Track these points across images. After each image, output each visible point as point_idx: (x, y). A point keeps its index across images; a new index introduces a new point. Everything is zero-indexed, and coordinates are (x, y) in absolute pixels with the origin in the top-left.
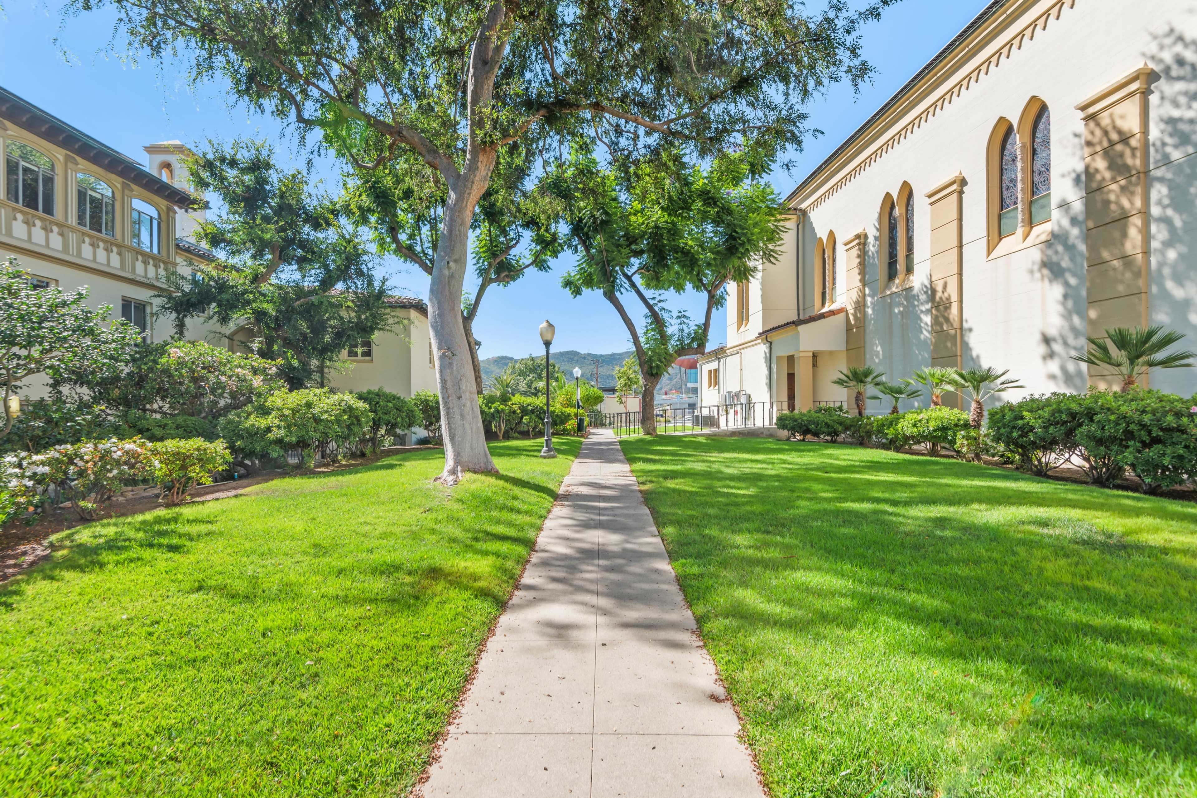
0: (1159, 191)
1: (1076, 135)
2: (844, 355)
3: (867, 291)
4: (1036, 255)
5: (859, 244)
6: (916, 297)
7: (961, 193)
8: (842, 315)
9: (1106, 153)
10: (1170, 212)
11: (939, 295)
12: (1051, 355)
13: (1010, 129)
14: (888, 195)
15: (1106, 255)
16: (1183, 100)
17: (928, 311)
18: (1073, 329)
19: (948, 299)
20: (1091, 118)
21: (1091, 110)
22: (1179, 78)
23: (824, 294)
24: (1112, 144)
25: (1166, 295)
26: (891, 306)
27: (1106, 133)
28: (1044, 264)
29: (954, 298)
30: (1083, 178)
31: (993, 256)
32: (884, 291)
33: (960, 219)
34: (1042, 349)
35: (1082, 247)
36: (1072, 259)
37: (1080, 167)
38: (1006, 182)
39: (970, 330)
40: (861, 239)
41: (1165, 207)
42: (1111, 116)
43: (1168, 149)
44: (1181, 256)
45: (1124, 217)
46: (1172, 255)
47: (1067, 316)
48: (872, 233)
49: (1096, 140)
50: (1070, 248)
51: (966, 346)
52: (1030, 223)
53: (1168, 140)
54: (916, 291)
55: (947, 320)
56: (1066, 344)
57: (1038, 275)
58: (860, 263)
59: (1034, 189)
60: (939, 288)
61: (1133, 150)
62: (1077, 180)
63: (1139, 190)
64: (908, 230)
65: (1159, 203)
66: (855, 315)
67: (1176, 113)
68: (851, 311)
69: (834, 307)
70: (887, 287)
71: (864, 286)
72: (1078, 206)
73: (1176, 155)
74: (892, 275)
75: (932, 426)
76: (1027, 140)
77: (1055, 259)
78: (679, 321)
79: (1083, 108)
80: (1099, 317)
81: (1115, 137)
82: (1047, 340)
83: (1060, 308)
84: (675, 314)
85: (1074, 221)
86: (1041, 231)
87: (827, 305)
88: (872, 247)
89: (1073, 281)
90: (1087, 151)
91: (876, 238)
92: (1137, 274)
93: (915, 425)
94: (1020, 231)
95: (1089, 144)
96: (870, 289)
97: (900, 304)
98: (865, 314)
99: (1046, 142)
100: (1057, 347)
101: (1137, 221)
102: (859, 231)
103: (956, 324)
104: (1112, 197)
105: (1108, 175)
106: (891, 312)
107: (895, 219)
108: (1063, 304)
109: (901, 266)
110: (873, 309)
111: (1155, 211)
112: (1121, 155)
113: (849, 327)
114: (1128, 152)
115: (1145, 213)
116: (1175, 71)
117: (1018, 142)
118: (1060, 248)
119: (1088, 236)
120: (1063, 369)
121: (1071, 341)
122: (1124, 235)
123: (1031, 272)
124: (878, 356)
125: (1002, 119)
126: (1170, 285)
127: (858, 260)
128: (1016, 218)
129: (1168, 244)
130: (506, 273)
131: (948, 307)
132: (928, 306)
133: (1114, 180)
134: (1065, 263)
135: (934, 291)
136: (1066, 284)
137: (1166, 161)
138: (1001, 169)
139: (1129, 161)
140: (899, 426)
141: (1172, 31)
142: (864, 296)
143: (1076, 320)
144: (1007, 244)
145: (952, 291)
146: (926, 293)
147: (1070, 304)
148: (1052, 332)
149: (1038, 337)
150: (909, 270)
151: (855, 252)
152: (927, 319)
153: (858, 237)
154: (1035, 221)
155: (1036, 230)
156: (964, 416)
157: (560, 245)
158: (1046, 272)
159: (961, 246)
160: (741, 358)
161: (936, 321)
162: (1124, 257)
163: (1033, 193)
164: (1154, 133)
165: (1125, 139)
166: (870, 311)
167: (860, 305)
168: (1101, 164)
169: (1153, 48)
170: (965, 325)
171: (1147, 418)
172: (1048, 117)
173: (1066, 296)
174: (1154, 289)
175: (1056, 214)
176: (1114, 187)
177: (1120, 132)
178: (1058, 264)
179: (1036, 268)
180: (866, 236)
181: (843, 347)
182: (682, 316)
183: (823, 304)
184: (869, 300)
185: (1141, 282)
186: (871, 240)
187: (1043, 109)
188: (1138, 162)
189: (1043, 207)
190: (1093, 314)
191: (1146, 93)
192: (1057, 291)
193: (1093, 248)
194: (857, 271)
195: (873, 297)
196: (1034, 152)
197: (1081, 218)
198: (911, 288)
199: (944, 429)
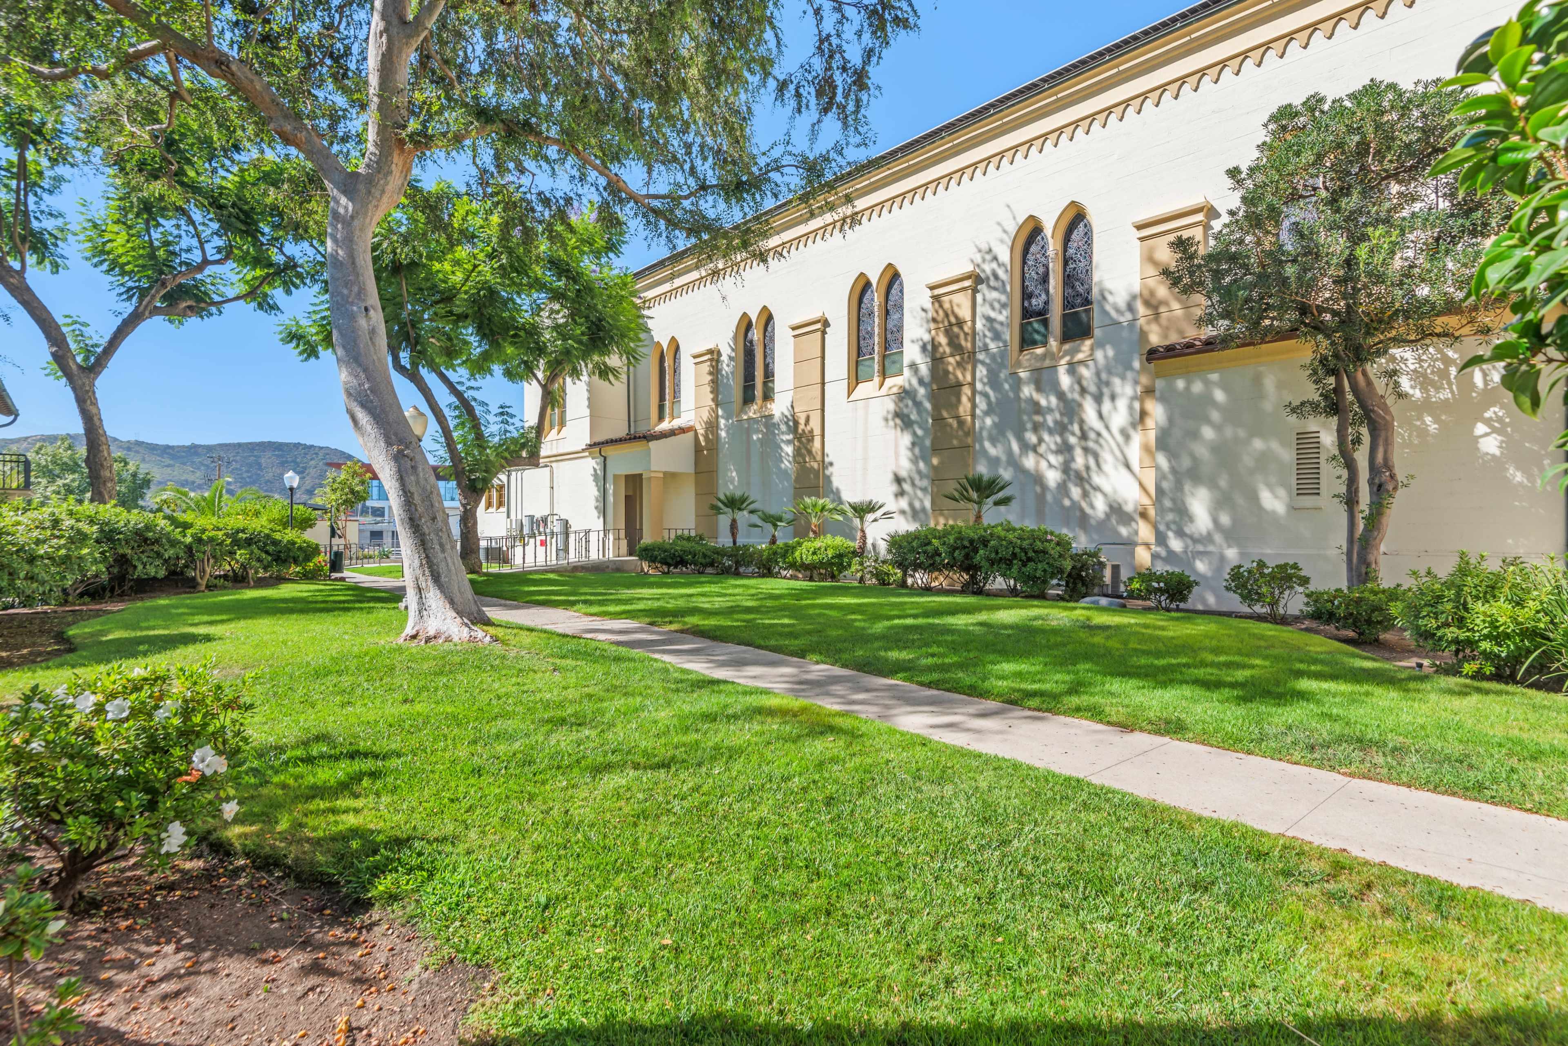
0: (981, 371)
1: (924, 310)
2: (692, 479)
3: (720, 412)
4: (890, 405)
5: (711, 360)
6: (776, 426)
7: (824, 333)
8: (691, 434)
9: (948, 332)
10: (988, 389)
11: (801, 427)
12: (901, 493)
13: (868, 285)
14: (745, 315)
15: (945, 414)
16: (997, 305)
17: (788, 442)
18: (919, 472)
19: (811, 431)
20: (936, 299)
21: (937, 292)
22: (995, 289)
23: (661, 408)
24: (951, 325)
25: (984, 452)
26: (748, 432)
27: (947, 315)
28: (897, 415)
29: (817, 432)
30: (929, 347)
31: (852, 398)
32: (738, 415)
33: (823, 358)
34: (894, 488)
35: (928, 405)
36: (919, 413)
37: (927, 337)
38: (863, 333)
39: (831, 464)
40: (714, 355)
41: (984, 384)
42: (951, 302)
43: (988, 341)
44: (995, 424)
45: (959, 385)
46: (988, 421)
47: (914, 461)
48: (726, 353)
49: (939, 319)
50: (918, 404)
51: (828, 479)
52: (884, 374)
53: (988, 334)
54: (776, 419)
55: (810, 452)
56: (913, 484)
57: (891, 423)
58: (712, 381)
59: (886, 345)
60: (802, 421)
61: (966, 334)
62: (924, 348)
63: (969, 367)
64: (765, 357)
65: (981, 380)
66: (706, 437)
67: (993, 314)
68: (701, 431)
69: (677, 423)
70: (742, 411)
71: (717, 405)
72: (924, 370)
73: (992, 346)
74: (748, 398)
75: (830, 553)
76: (883, 300)
77: (905, 411)
78: (500, 419)
79: (932, 288)
80: (941, 463)
81: (953, 320)
82: (898, 480)
83: (909, 454)
84: (494, 409)
85: (921, 382)
86: (894, 383)
87: (667, 420)
88: (726, 367)
89: (920, 432)
90: (932, 326)
91: (731, 358)
92: (967, 434)
93: (814, 553)
94: (877, 380)
95: (934, 320)
96: (723, 409)
97: (758, 431)
98: (718, 437)
99: (900, 307)
100: (907, 487)
101: (967, 391)
102: (711, 346)
103: (819, 458)
104: (951, 369)
105: (948, 350)
106: (749, 437)
107: (751, 342)
108: (911, 449)
109: (759, 392)
110: (727, 432)
111: (979, 386)
112: (958, 336)
113: (698, 449)
114: (962, 336)
115: (972, 385)
116: (992, 283)
117: (876, 299)
118: (910, 403)
119: (933, 397)
120: (911, 505)
121: (917, 482)
122: (959, 401)
123: (886, 420)
124: (732, 483)
125: (862, 274)
126: (987, 444)
127: (709, 378)
128: (872, 367)
129: (987, 413)
130: (189, 303)
131: (811, 440)
132: (790, 437)
133: (952, 355)
134: (914, 417)
135: (796, 423)
136: (914, 434)
137: (986, 349)
138: (859, 320)
139: (963, 343)
140: (797, 554)
141: (990, 250)
142: (717, 416)
143: (922, 465)
144: (865, 389)
145: (815, 424)
146: (787, 423)
147: (917, 450)
148: (903, 474)
149: (891, 476)
150: (768, 396)
151: (706, 368)
152: (789, 449)
153: (710, 352)
154: (888, 373)
155: (889, 382)
156: (851, 544)
157: (299, 276)
158: (898, 421)
159: (823, 384)
160: (552, 473)
161: (798, 453)
162: (957, 417)
163: (886, 349)
164: (979, 325)
165: (960, 323)
166: (723, 434)
167: (712, 426)
168: (942, 339)
169: (978, 258)
170: (827, 460)
171: (1025, 544)
172: (901, 284)
173: (914, 444)
174: (977, 446)
175: (907, 372)
176: (951, 360)
177: (956, 317)
178: (908, 416)
179: (890, 416)
180: (719, 354)
181: (691, 469)
182: (504, 413)
183: (661, 418)
184: (722, 422)
185: (969, 440)
186: (724, 358)
187: (896, 276)
188: (969, 345)
189: (894, 362)
190: (935, 461)
191: (975, 291)
192: (906, 439)
193: (936, 407)
194: (708, 389)
195: (727, 419)
196: (887, 312)
197: (927, 379)
198: (771, 416)
199: (840, 556)
